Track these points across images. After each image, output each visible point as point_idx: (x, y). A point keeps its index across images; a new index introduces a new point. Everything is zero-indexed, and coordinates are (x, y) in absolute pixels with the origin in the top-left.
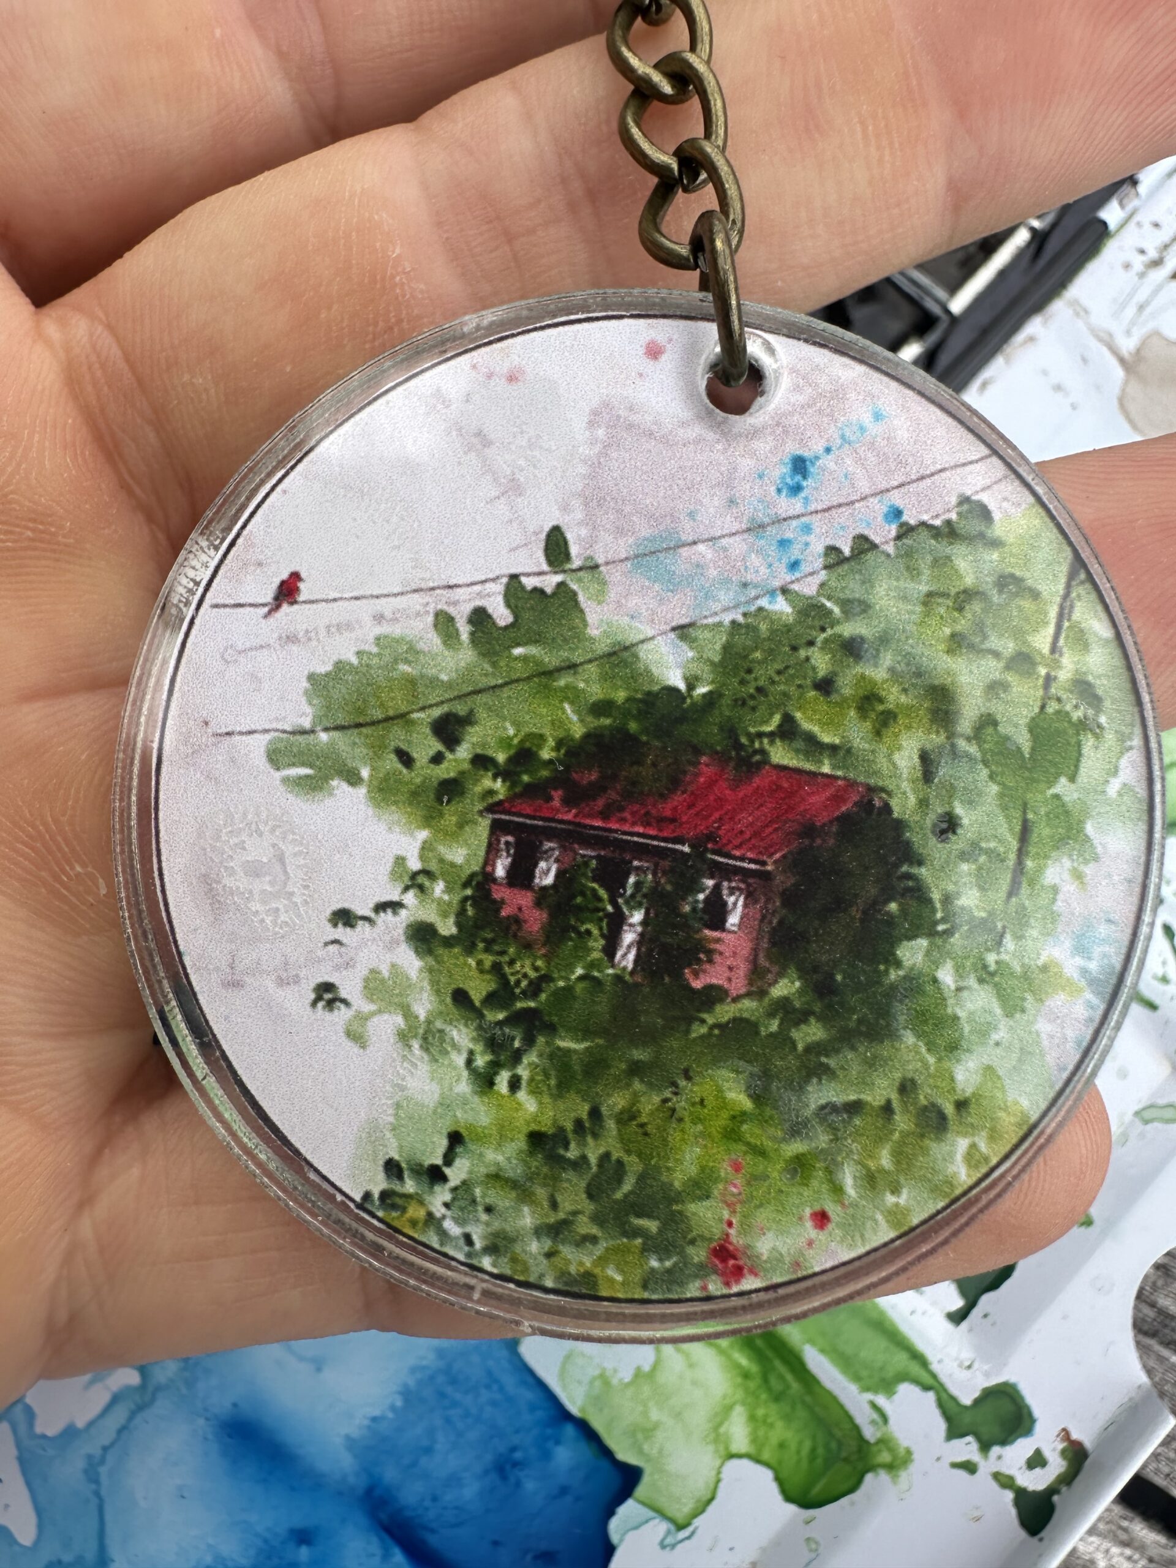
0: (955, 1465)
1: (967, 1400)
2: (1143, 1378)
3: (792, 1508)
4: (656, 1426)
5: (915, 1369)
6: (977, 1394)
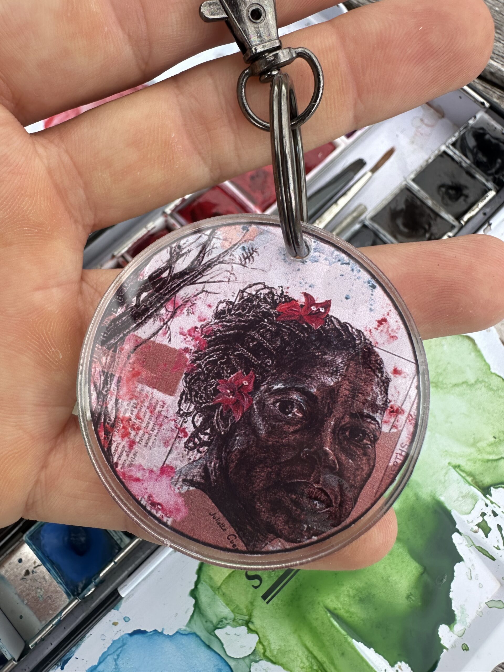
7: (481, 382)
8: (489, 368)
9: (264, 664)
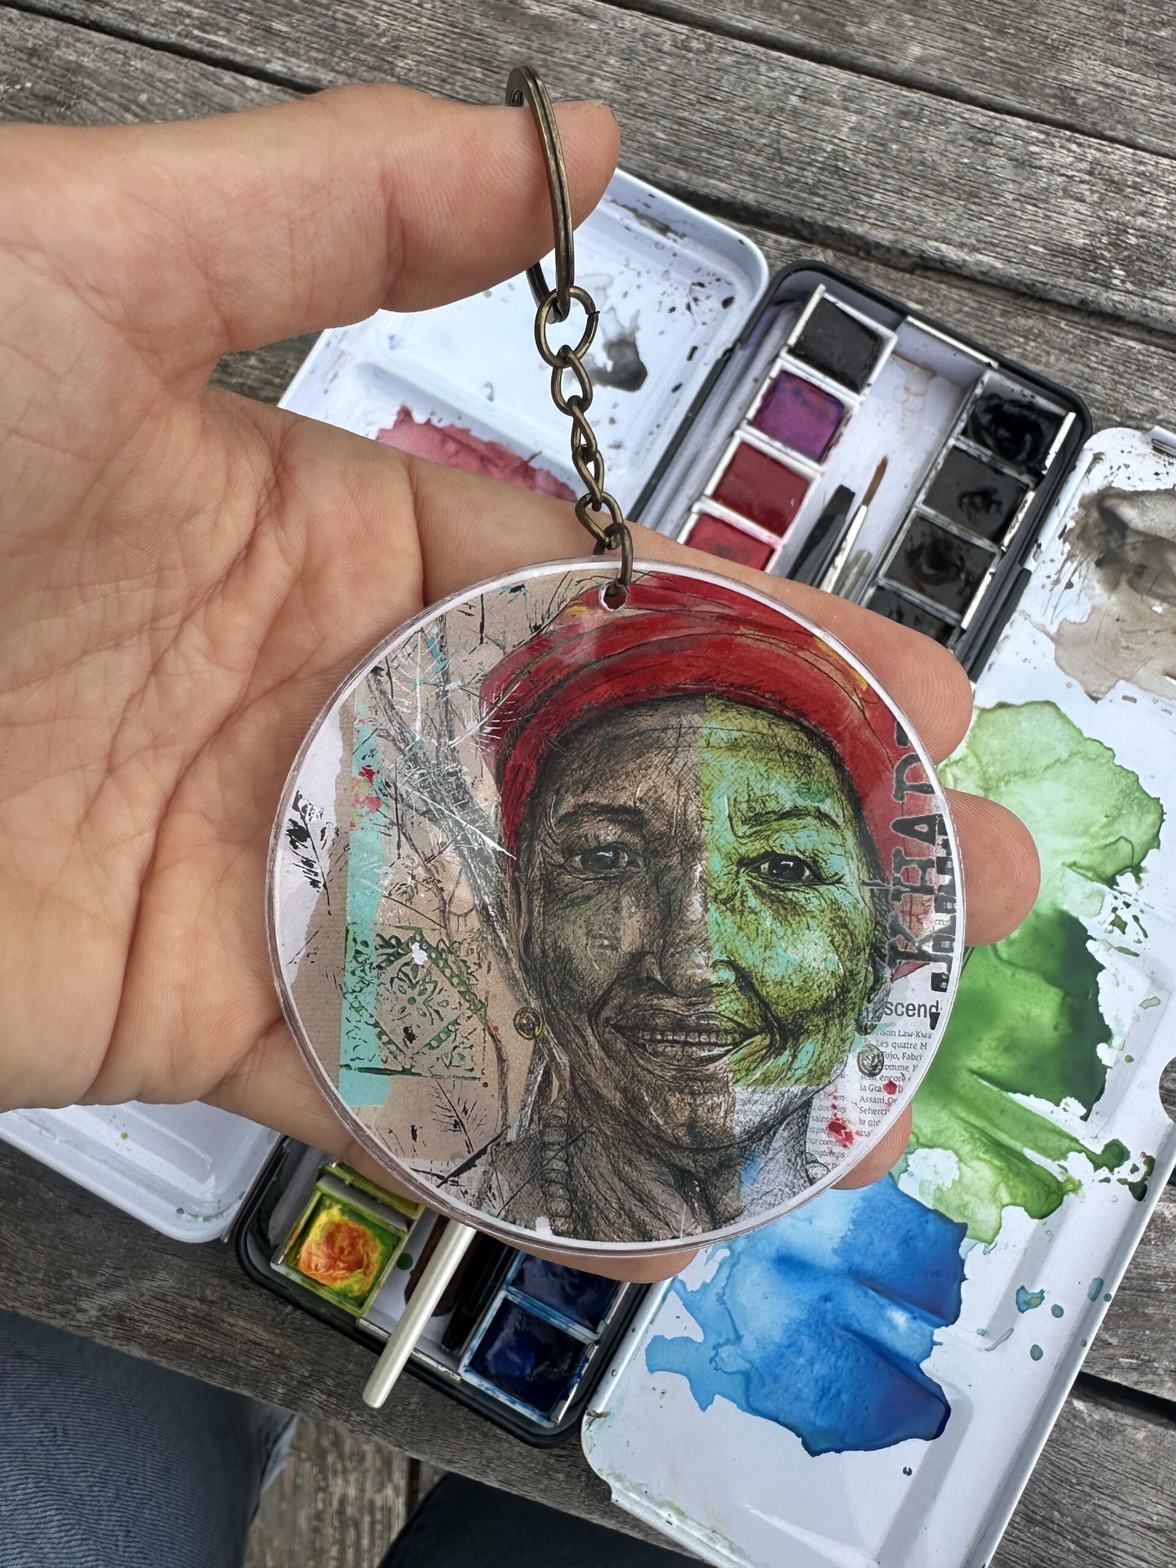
0: (1101, 1181)
1: (1099, 1152)
2: (1171, 1121)
3: (1036, 1221)
4: (967, 1203)
5: (1074, 1145)
6: (1102, 1148)
7: (1075, 754)
8: (1081, 734)
9: (921, 1152)
